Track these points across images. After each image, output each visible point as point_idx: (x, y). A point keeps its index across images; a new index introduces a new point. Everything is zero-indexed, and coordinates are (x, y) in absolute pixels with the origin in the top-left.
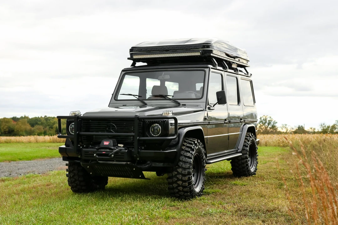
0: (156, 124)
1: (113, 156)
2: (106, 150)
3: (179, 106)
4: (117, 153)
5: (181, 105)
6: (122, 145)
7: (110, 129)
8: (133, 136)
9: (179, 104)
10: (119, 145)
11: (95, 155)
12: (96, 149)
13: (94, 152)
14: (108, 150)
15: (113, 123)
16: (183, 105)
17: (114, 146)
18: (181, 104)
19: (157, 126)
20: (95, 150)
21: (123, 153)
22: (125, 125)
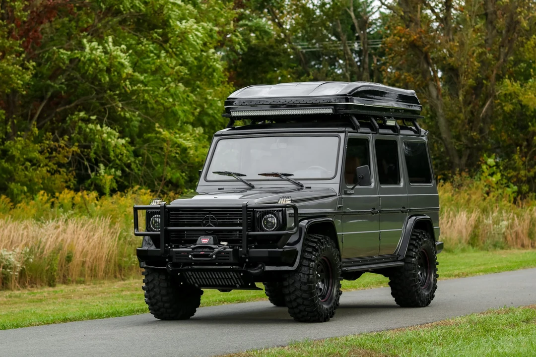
0: (270, 215)
1: (214, 256)
2: (204, 250)
3: (302, 189)
4: (219, 252)
5: (304, 188)
6: (225, 243)
7: (208, 222)
8: (240, 231)
9: (302, 186)
10: (222, 243)
11: (190, 256)
12: (192, 248)
13: (188, 252)
14: (207, 250)
15: (212, 214)
16: (306, 188)
17: (214, 244)
18: (305, 186)
19: (272, 217)
20: (191, 250)
21: (228, 252)
22: (229, 216)
